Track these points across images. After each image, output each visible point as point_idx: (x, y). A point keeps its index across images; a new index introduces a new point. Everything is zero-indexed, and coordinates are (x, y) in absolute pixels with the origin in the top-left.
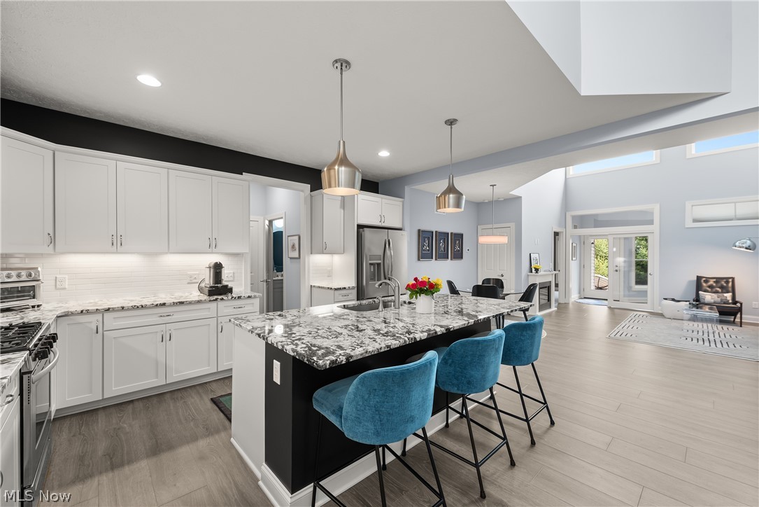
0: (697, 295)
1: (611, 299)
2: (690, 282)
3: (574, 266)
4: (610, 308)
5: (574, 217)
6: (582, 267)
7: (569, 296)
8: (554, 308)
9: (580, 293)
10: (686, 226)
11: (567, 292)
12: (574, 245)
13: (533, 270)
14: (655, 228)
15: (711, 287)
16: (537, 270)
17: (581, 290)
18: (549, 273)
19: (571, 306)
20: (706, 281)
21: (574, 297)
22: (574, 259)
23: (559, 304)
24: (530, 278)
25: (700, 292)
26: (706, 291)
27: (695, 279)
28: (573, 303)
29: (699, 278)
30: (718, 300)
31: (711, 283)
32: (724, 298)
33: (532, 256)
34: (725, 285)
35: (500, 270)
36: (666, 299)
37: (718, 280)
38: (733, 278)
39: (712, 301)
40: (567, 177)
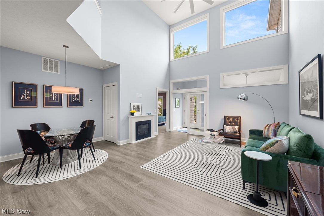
0: (223, 127)
1: (189, 128)
2: (222, 119)
4: (188, 134)
6: (184, 111)
7: (172, 127)
8: (153, 136)
9: (183, 125)
10: (221, 88)
11: (170, 125)
12: (177, 99)
15: (230, 122)
16: (133, 114)
20: (228, 119)
21: (177, 128)
22: (177, 107)
24: (130, 119)
25: (225, 126)
26: (227, 125)
27: (224, 118)
29: (225, 117)
30: (232, 130)
31: (231, 120)
32: (234, 129)
33: (132, 105)
34: (236, 121)
35: (112, 114)
36: (208, 130)
37: (234, 118)
38: (240, 117)
39: (229, 131)
40: (170, 61)
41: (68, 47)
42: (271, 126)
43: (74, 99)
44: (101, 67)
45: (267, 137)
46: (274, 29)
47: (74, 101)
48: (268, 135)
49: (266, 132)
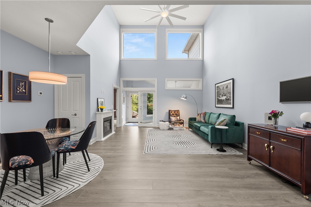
0: (170, 118)
1: (139, 122)
2: (167, 112)
3: (124, 107)
4: (139, 127)
5: (124, 81)
6: (127, 107)
7: (122, 122)
8: (113, 132)
9: (126, 120)
10: (166, 89)
11: (120, 121)
12: (124, 96)
13: (100, 109)
14: (155, 89)
15: (173, 114)
16: (102, 110)
17: (127, 118)
18: (110, 111)
19: (122, 128)
20: (172, 112)
21: (124, 122)
22: (124, 103)
23: (117, 128)
24: (97, 115)
25: (171, 117)
26: (172, 116)
27: (168, 111)
28: (123, 127)
29: (169, 111)
30: (176, 120)
31: (173, 113)
32: (177, 119)
33: (99, 100)
34: (177, 113)
35: (73, 110)
36: (160, 121)
37: (175, 111)
38: (179, 110)
39: (174, 120)
40: (121, 59)
41: (52, 21)
42: (202, 114)
43: (19, 90)
44: (60, 53)
45: (200, 121)
46: (186, 53)
47: (19, 93)
48: (200, 120)
49: (199, 118)
